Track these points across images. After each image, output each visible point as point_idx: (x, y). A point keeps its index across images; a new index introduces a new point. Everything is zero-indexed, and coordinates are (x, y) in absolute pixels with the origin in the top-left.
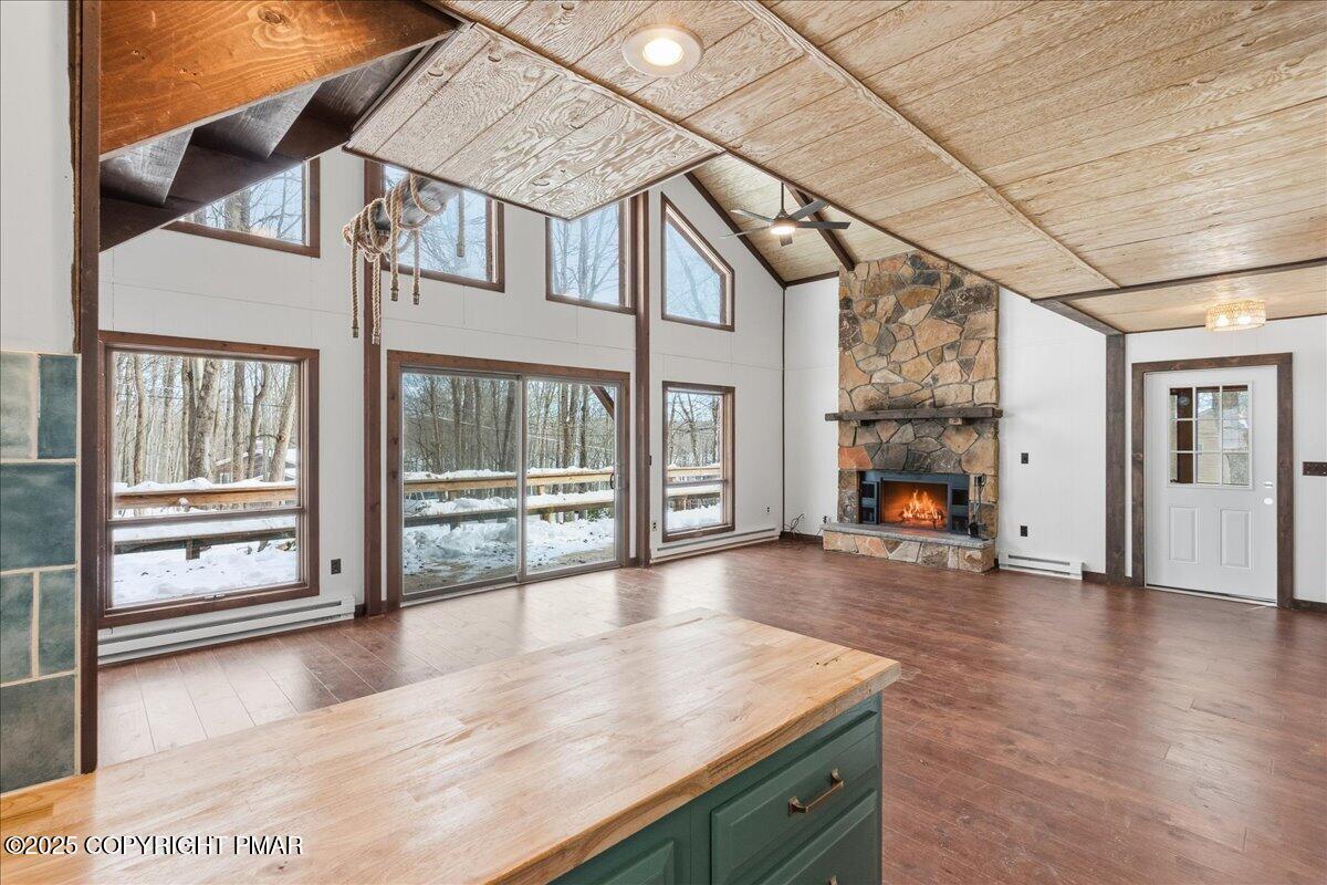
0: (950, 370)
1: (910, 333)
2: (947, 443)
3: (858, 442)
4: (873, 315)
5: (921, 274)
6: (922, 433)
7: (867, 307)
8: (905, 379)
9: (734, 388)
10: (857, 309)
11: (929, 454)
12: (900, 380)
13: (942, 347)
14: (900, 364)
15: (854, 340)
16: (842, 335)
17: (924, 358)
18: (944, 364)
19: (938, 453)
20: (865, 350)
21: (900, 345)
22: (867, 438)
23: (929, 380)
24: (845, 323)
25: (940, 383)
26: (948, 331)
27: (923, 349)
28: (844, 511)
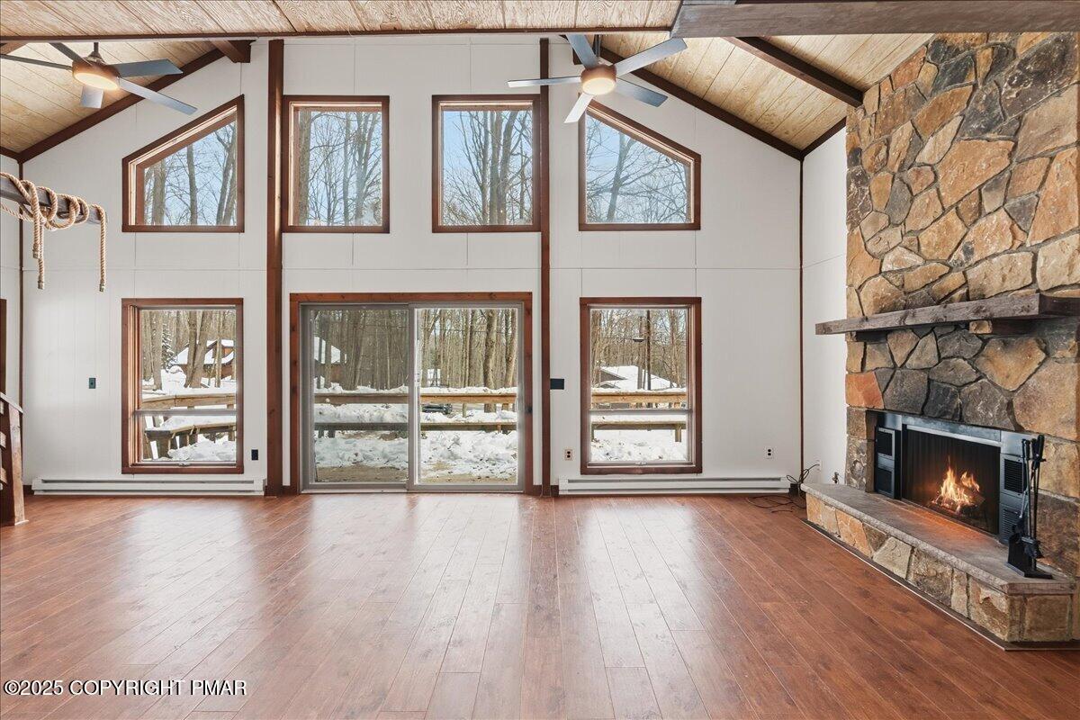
0: (993, 231)
1: (932, 177)
2: (988, 368)
3: (869, 366)
4: (884, 164)
5: (946, 67)
6: (948, 351)
7: (877, 153)
8: (926, 260)
9: (700, 298)
10: (867, 159)
11: (960, 387)
12: (919, 261)
13: (979, 188)
14: (917, 233)
15: (863, 209)
16: (851, 205)
17: (951, 217)
18: (982, 221)
19: (974, 387)
20: (875, 222)
21: (917, 201)
22: (878, 360)
23: (960, 253)
24: (852, 186)
25: (976, 257)
26: (990, 155)
27: (950, 200)
28: (852, 469)
